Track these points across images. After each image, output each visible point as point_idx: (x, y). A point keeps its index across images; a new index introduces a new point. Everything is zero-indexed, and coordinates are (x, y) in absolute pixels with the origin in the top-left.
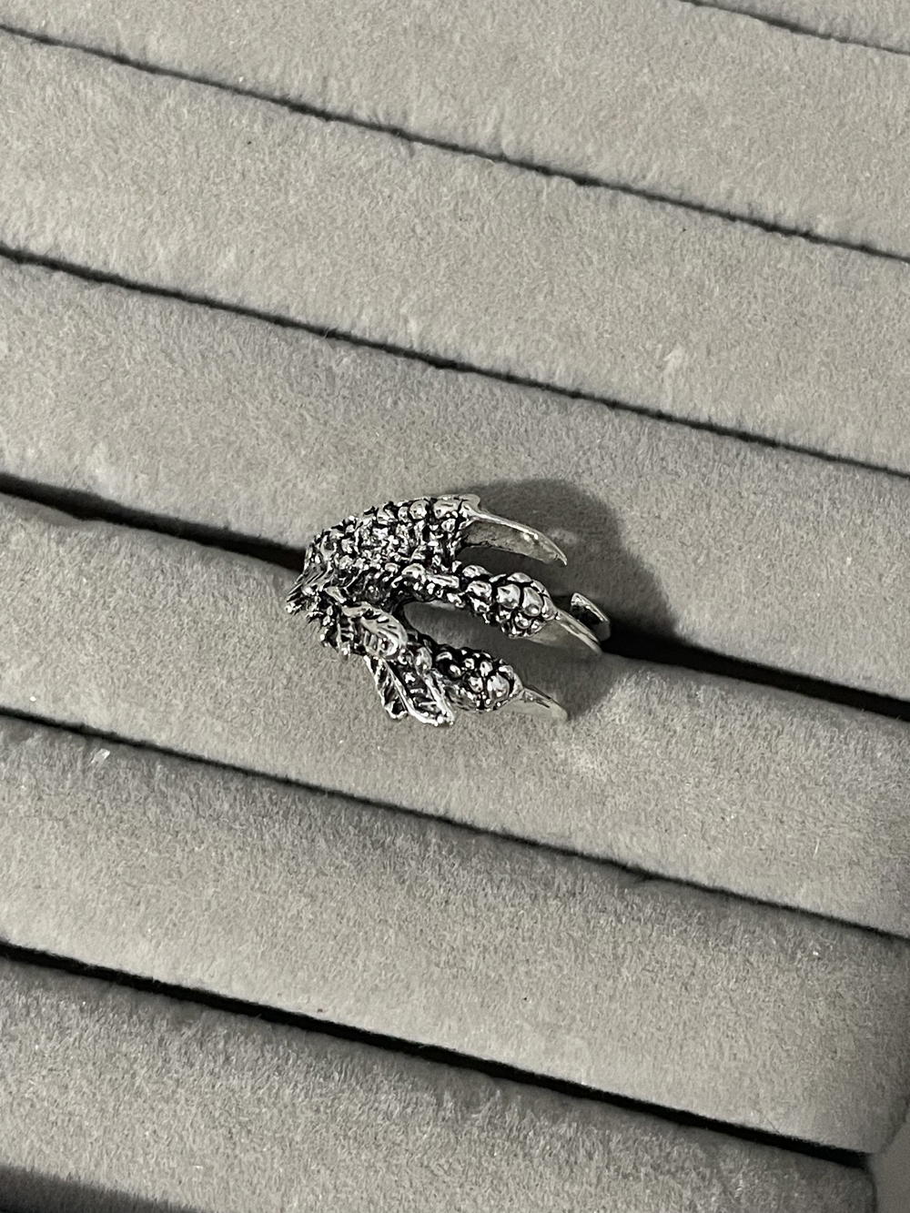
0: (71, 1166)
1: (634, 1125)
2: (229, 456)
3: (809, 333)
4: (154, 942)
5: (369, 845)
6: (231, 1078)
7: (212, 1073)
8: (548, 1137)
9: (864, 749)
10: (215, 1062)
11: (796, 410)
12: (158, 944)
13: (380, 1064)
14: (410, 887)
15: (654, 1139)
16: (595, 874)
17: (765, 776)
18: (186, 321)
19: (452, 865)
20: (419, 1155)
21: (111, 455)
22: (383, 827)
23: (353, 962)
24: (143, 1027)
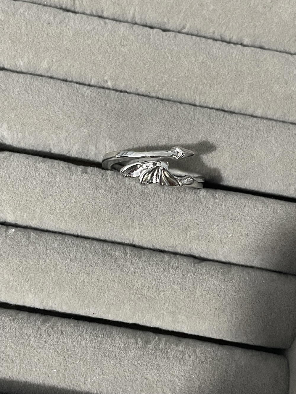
0: (10, 374)
1: (204, 345)
2: (49, 125)
3: (244, 78)
4: (34, 294)
5: (107, 255)
6: (64, 339)
7: (57, 338)
8: (175, 351)
9: (274, 209)
10: (58, 334)
11: (241, 104)
12: (36, 294)
13: (115, 331)
14: (122, 268)
15: (211, 349)
16: (185, 260)
17: (241, 221)
18: (32, 80)
19: (136, 260)
20: (131, 361)
21: (9, 127)
22: (111, 249)
23: (104, 295)
24: (32, 324)
